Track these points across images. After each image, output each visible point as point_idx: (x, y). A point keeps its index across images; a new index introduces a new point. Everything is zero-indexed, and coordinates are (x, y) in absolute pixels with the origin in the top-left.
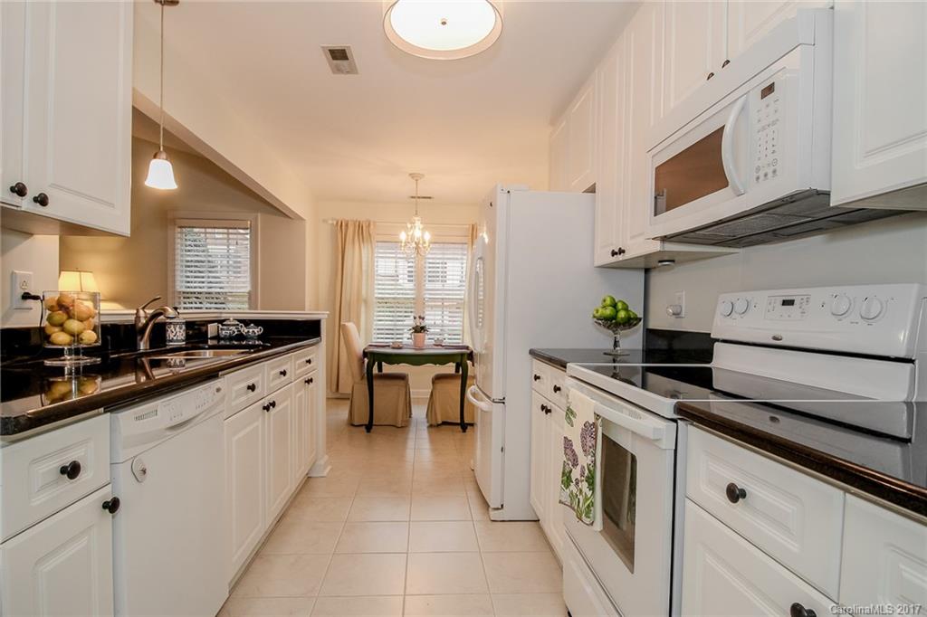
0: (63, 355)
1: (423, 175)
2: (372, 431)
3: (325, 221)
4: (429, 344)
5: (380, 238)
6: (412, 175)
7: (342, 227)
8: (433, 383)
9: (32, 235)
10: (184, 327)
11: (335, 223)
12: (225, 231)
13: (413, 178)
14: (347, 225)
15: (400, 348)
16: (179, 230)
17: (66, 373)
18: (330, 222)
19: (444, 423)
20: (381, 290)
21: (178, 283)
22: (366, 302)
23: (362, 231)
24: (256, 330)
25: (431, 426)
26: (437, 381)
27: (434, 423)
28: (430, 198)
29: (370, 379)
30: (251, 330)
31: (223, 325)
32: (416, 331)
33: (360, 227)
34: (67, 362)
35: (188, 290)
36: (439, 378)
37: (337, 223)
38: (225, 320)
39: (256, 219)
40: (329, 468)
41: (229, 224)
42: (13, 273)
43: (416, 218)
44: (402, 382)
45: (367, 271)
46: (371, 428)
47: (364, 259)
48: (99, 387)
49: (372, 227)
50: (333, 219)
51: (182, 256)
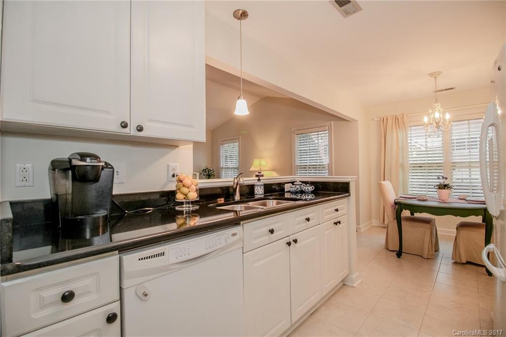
0: (183, 205)
1: (441, 72)
2: (401, 257)
3: (373, 119)
4: (453, 199)
5: (412, 124)
6: (431, 75)
7: (384, 121)
8: (457, 229)
9: (178, 146)
10: (262, 187)
11: (379, 119)
12: (316, 133)
13: (431, 76)
14: (387, 120)
15: (426, 200)
16: (297, 136)
17: (184, 213)
18: (376, 119)
19: (468, 263)
20: (413, 158)
21: (297, 162)
22: (402, 166)
23: (398, 121)
24: (309, 188)
25: (456, 263)
26: (460, 228)
27: (458, 261)
28: (453, 88)
29: (399, 219)
30: (306, 188)
31: (293, 185)
32: (440, 188)
33: (397, 119)
34: (184, 209)
35: (301, 164)
36: (462, 226)
37: (380, 120)
38: (294, 182)
39: (331, 125)
40: (359, 281)
41: (318, 129)
42: (168, 165)
43: (436, 105)
44: (428, 226)
45: (403, 147)
46: (401, 255)
47: (400, 139)
48: (197, 221)
49: (405, 118)
50: (378, 117)
51: (298, 148)
